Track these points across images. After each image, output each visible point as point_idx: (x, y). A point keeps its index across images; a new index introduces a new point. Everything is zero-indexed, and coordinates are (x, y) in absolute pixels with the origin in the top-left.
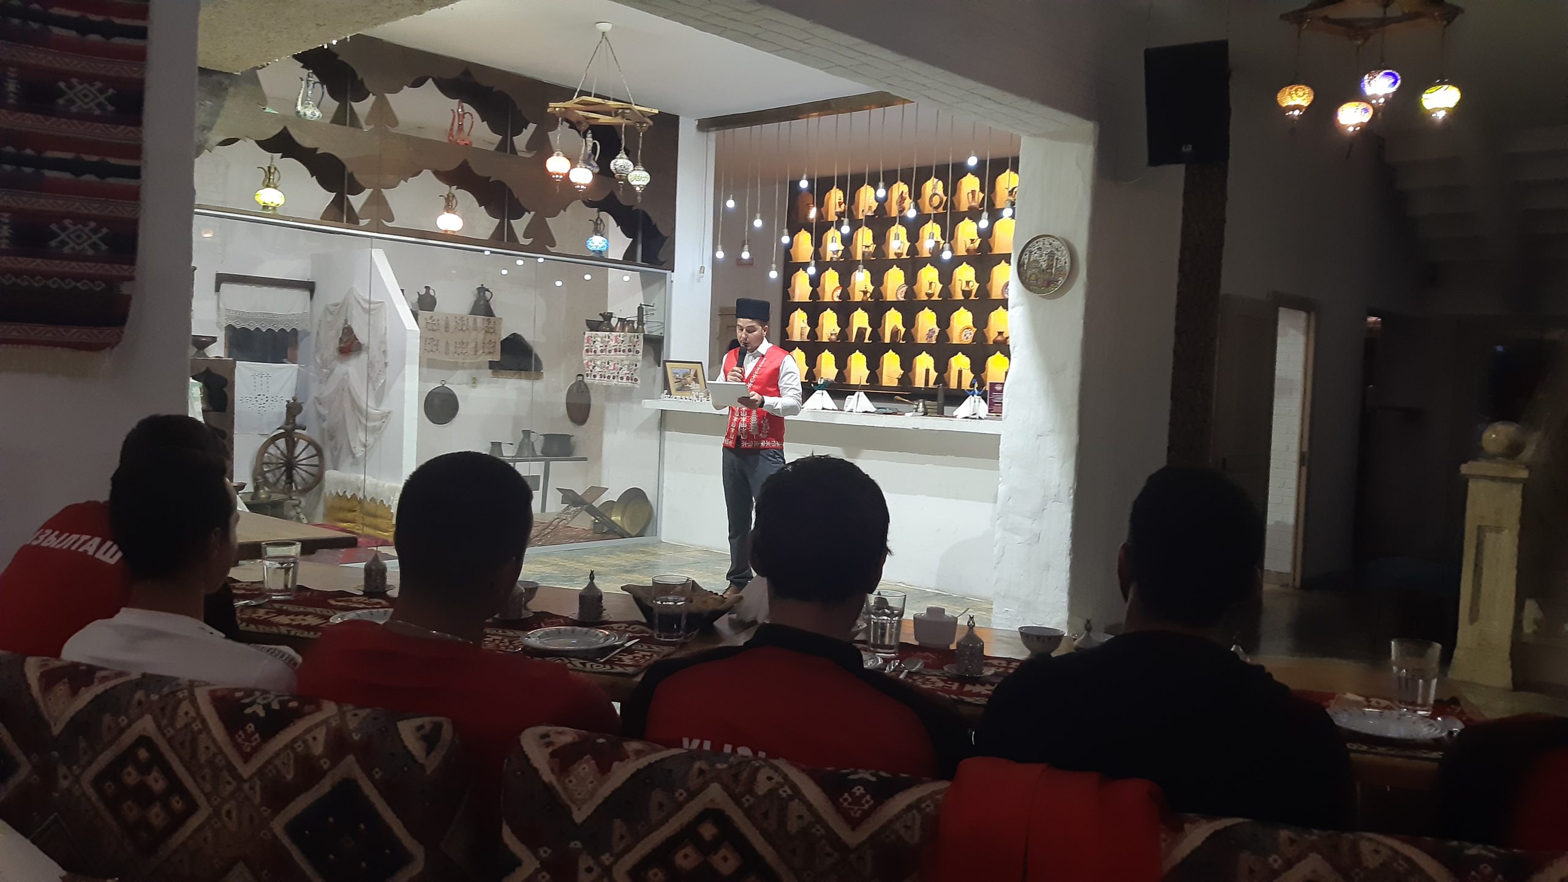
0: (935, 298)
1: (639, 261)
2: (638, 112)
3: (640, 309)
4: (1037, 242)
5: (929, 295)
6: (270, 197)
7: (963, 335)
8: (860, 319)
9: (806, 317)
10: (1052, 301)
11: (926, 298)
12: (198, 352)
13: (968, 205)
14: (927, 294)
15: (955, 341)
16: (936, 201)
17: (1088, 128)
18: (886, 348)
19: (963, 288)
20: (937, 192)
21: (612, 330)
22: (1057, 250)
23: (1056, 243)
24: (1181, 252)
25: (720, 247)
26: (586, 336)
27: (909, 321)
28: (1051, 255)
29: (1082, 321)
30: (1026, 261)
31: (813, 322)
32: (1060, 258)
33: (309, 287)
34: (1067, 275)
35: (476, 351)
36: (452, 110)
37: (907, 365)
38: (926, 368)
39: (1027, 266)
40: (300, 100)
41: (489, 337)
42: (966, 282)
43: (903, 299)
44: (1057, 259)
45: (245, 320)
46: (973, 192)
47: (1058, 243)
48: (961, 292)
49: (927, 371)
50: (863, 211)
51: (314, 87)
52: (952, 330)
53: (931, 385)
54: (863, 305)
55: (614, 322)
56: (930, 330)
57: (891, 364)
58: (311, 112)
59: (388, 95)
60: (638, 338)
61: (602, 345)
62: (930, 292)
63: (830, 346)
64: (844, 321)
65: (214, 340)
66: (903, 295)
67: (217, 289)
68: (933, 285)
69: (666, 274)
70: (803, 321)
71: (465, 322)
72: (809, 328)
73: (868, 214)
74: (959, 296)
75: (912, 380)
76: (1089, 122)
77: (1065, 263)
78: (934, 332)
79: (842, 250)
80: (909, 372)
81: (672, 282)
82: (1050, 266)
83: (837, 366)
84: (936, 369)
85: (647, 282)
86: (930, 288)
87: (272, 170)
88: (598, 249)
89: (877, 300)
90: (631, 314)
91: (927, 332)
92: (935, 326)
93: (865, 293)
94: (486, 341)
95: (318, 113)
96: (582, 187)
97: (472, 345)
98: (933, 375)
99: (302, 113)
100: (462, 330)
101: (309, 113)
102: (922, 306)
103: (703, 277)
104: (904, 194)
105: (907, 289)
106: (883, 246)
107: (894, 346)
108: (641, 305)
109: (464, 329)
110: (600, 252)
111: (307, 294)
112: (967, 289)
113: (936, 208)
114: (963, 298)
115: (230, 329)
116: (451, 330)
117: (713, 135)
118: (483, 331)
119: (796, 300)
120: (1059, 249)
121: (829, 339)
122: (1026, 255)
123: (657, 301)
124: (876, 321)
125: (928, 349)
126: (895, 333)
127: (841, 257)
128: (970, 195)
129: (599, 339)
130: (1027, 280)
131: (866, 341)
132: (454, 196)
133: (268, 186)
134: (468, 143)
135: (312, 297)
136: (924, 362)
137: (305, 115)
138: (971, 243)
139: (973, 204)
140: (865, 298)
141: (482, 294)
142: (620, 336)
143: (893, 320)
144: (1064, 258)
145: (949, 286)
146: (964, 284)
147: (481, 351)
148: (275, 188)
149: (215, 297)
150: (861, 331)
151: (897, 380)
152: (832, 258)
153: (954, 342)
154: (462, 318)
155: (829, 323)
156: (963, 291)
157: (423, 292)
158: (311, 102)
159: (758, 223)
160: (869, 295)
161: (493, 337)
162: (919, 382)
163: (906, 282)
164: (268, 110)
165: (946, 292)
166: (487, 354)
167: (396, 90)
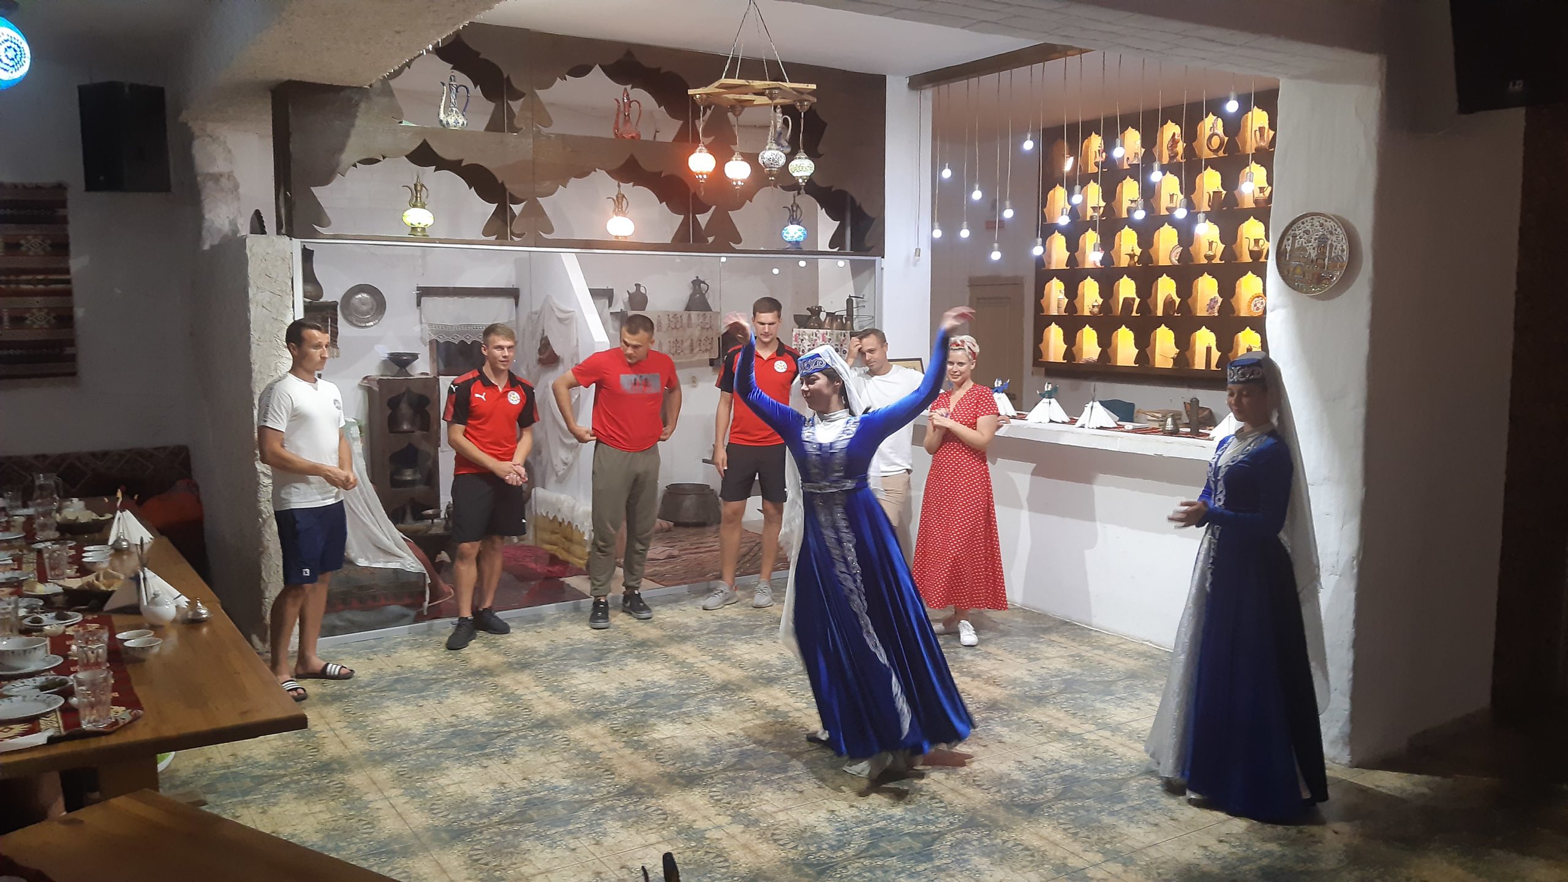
0: (1217, 261)
1: (848, 250)
2: (791, 90)
3: (849, 301)
4: (1303, 223)
5: (1209, 258)
6: (419, 217)
7: (1253, 305)
8: (1127, 288)
9: (1063, 287)
10: (1326, 302)
11: (1206, 262)
12: (399, 370)
13: (1254, 146)
14: (1206, 257)
15: (1243, 313)
16: (1216, 142)
17: (1371, 63)
18: (1158, 322)
19: (1250, 248)
20: (1216, 131)
21: (820, 326)
22: (1331, 233)
23: (1330, 224)
24: (1522, 217)
25: (936, 225)
26: (794, 333)
27: (1185, 289)
28: (1322, 241)
29: (1368, 331)
30: (1289, 248)
31: (1072, 292)
32: (1334, 244)
33: (513, 293)
34: (1345, 268)
35: (692, 350)
36: (617, 100)
37: (1184, 343)
38: (1207, 345)
39: (1290, 255)
40: (442, 107)
41: (705, 333)
42: (1255, 240)
43: (1176, 263)
44: (1331, 245)
45: (448, 334)
46: (1261, 129)
47: (1332, 223)
48: (1248, 252)
49: (1209, 349)
50: (1128, 158)
51: (457, 91)
52: (1238, 300)
53: (1213, 367)
54: (1130, 272)
55: (823, 316)
56: (1211, 300)
57: (1164, 341)
58: (454, 120)
59: (538, 92)
60: (844, 336)
61: (810, 344)
62: (1211, 253)
63: (1092, 321)
64: (1107, 291)
65: (415, 357)
66: (1177, 258)
67: (419, 304)
68: (1214, 245)
69: (875, 260)
70: (1060, 291)
71: (679, 319)
72: (1066, 300)
73: (1134, 163)
74: (1247, 258)
75: (1190, 361)
76: (1372, 56)
77: (1343, 251)
78: (1217, 301)
79: (1104, 207)
80: (1187, 350)
81: (882, 269)
82: (1321, 255)
83: (1100, 344)
84: (1219, 348)
85: (857, 270)
86: (1210, 249)
87: (419, 188)
88: (794, 239)
89: (1145, 265)
90: (840, 308)
91: (1208, 302)
92: (1217, 295)
93: (1132, 256)
94: (703, 338)
95: (461, 120)
96: (739, 183)
97: (687, 344)
98: (1216, 355)
99: (445, 122)
100: (676, 328)
101: (451, 121)
102: (1200, 270)
103: (918, 260)
104: (1176, 137)
105: (1182, 250)
106: (1151, 200)
107: (1167, 320)
108: (850, 296)
109: (678, 326)
110: (797, 242)
111: (512, 301)
112: (1256, 249)
113: (1216, 151)
114: (1251, 261)
115: (435, 345)
116: (664, 330)
117: (928, 93)
118: (699, 328)
119: (1053, 267)
120: (1334, 232)
121: (1090, 312)
122: (1288, 240)
123: (867, 292)
124: (1146, 289)
125: (1210, 323)
126: (1169, 303)
127: (1102, 215)
128: (1258, 133)
129: (807, 337)
130: (1290, 275)
131: (1134, 314)
132: (624, 196)
133: (415, 206)
134: (634, 135)
135: (517, 305)
136: (1205, 339)
137: (448, 123)
138: (1260, 192)
139: (1262, 144)
140: (1132, 262)
141: (697, 287)
142: (827, 334)
143: (1166, 287)
144: (1340, 245)
145: (1234, 246)
146: (1252, 243)
147: (698, 349)
148: (423, 207)
149: (418, 311)
150: (1128, 302)
151: (1172, 360)
152: (1092, 217)
153: (1242, 315)
154: (675, 315)
155: (1090, 293)
156: (1251, 252)
157: (633, 290)
158: (454, 109)
159: (977, 195)
160: (1136, 259)
161: (710, 334)
162: (1199, 364)
163: (1180, 243)
164: (405, 123)
165: (1230, 253)
166: (703, 352)
167: (548, 85)
